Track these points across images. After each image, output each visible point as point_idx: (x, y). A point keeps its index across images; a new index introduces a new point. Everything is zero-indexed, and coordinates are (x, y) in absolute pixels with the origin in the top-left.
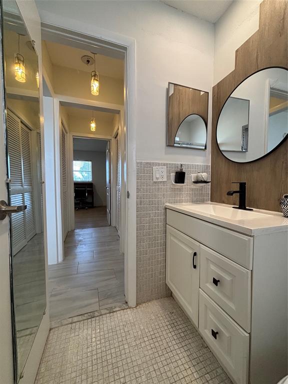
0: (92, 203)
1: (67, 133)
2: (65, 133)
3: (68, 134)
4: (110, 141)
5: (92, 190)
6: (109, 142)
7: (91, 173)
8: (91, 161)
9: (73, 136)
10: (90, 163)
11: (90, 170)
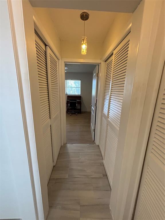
0: (80, 109)
1: (58, 59)
2: (57, 60)
3: (60, 60)
4: (99, 65)
5: (81, 101)
6: (97, 66)
7: (80, 89)
8: (80, 80)
9: (65, 62)
10: (80, 81)
11: (80, 86)
